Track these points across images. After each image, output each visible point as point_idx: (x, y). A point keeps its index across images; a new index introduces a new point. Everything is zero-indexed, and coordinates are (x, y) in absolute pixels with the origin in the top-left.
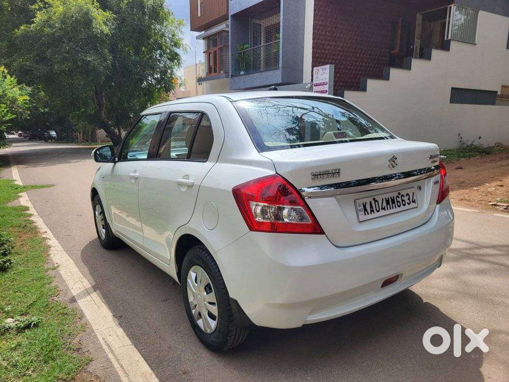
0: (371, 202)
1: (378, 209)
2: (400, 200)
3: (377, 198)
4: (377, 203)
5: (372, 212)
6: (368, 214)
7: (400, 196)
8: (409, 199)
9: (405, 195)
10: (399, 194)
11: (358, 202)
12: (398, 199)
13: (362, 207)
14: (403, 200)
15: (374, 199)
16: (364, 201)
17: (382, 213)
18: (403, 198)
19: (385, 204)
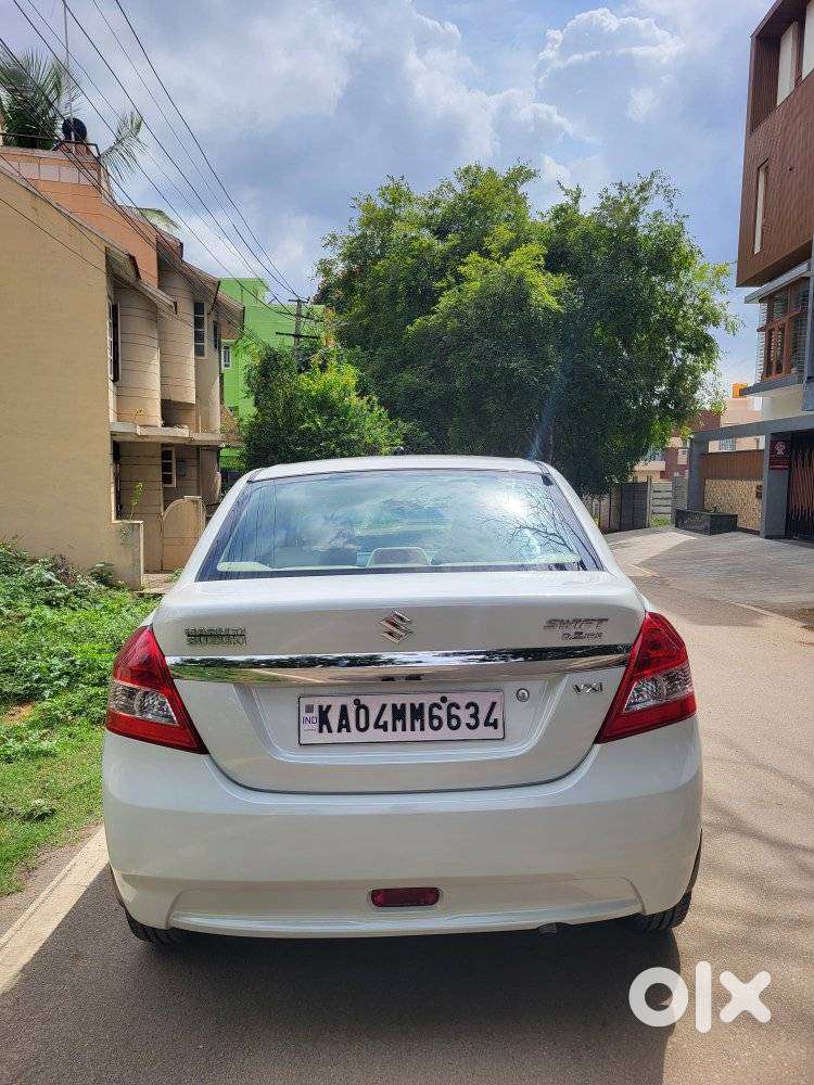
0: (344, 709)
1: (362, 725)
2: (443, 714)
3: (364, 700)
4: (362, 711)
5: (344, 730)
6: (330, 731)
7: (445, 706)
8: (475, 716)
9: (463, 705)
10: (444, 700)
11: (305, 702)
12: (436, 711)
13: (316, 713)
14: (450, 717)
15: (357, 702)
16: (325, 702)
17: (373, 734)
18: (454, 711)
19: (388, 716)
